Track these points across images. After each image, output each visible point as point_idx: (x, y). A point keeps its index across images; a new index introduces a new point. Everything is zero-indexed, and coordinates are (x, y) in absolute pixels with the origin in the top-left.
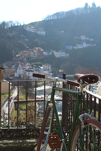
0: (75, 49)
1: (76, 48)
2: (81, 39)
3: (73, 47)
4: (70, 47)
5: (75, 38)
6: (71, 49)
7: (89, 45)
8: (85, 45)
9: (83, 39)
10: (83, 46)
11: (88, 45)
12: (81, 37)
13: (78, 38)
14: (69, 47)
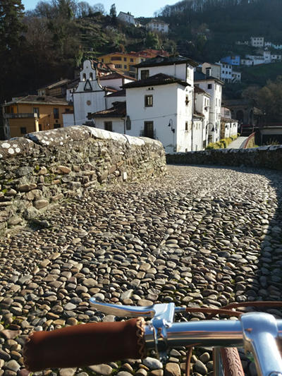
0: (246, 66)
1: (248, 63)
2: (253, 45)
3: (242, 61)
4: (234, 59)
5: (239, 43)
6: (238, 64)
7: (278, 57)
8: (267, 57)
9: (256, 45)
10: (263, 59)
11: (276, 57)
12: (253, 41)
13: (246, 43)
14: (233, 61)
